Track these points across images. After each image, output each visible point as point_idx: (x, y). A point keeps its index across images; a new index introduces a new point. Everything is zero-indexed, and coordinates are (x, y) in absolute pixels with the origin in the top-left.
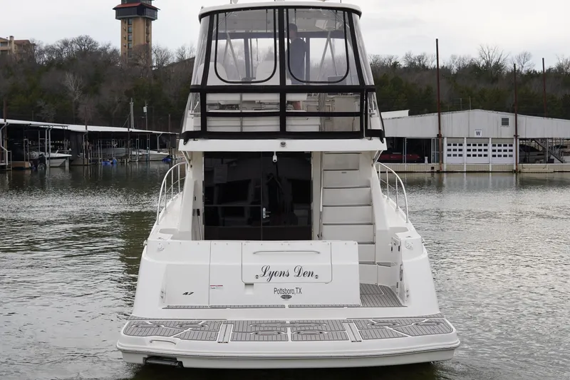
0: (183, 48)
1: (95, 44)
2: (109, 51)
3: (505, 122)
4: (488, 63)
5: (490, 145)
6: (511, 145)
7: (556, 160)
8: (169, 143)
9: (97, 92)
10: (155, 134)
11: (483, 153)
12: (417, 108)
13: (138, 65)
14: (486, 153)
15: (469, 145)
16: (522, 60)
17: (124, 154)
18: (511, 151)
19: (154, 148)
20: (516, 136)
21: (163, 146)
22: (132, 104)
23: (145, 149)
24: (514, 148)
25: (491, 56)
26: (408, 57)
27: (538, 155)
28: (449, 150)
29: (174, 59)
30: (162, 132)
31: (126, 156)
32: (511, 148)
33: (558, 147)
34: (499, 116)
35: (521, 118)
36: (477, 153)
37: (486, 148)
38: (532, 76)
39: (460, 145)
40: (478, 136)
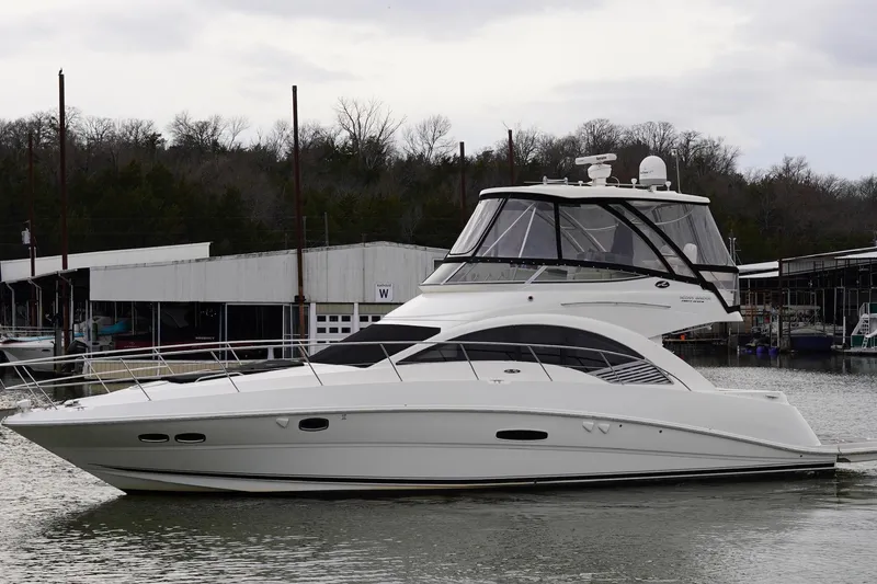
15: (364, 318)
25: (362, 123)
26: (180, 123)
34: (428, 255)
39: (346, 319)
40: (384, 300)
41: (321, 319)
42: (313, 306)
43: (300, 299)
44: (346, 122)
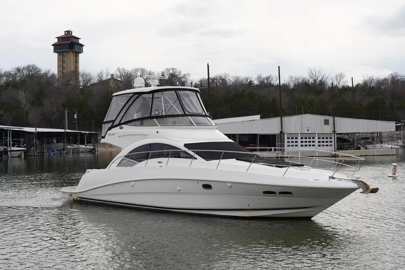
0: (101, 73)
1: (40, 70)
2: (49, 75)
3: (326, 122)
4: (315, 81)
5: (317, 138)
6: (331, 138)
7: (362, 148)
8: (93, 140)
9: (41, 104)
10: (83, 133)
11: (312, 144)
12: (266, 114)
13: (70, 84)
14: (313, 144)
15: (302, 138)
16: (339, 78)
17: (62, 148)
18: (331, 142)
19: (82, 143)
20: (334, 132)
21: (89, 142)
22: (66, 112)
23: (76, 144)
24: (333, 140)
25: (317, 76)
26: (259, 77)
27: (350, 144)
28: (289, 142)
29: (95, 80)
30: (88, 132)
31: (64, 149)
32: (331, 140)
33: (363, 138)
34: (322, 118)
35: (338, 119)
36: (308, 144)
37: (313, 140)
38: (345, 89)
39: (296, 138)
40: (308, 132)
41: (288, 138)
42: (286, 134)
43: (282, 132)
44: (311, 76)
